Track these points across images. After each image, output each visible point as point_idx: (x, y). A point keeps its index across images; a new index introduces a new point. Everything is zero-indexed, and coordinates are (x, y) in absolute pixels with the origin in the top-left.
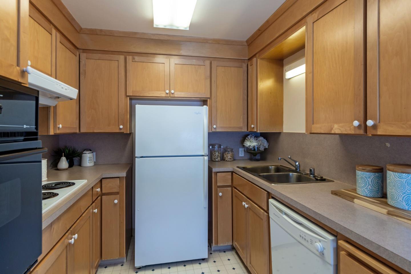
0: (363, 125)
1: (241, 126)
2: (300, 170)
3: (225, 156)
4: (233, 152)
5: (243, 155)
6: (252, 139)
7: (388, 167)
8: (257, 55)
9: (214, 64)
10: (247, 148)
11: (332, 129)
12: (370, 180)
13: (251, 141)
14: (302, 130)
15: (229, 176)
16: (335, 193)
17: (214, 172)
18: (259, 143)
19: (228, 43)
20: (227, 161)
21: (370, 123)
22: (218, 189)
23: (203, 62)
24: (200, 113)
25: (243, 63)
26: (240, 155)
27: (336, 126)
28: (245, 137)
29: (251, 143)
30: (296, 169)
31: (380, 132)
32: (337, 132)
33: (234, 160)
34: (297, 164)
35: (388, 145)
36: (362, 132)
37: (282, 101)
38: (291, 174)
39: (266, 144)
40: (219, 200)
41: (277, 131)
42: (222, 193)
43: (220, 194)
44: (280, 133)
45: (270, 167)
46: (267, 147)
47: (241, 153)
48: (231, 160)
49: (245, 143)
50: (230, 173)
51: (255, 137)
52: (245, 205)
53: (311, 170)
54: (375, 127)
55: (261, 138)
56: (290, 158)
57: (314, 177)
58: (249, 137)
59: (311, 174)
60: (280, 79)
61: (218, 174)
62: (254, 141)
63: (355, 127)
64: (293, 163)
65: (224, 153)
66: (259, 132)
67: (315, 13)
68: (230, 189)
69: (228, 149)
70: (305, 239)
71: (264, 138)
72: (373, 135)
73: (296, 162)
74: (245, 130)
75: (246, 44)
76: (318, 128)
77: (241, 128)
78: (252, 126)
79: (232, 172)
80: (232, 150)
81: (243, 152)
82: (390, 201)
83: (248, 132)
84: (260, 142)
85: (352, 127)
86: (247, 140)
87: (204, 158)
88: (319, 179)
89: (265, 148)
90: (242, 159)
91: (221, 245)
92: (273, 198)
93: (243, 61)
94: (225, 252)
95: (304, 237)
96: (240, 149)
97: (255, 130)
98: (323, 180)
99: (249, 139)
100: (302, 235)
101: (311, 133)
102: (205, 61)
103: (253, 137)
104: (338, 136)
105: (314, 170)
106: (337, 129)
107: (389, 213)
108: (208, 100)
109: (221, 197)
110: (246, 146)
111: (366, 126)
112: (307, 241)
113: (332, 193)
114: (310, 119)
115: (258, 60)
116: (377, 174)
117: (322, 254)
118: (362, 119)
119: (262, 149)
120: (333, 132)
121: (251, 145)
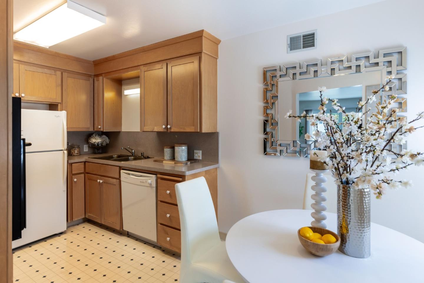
0: (166, 127)
1: (89, 127)
2: (135, 155)
3: (72, 152)
4: (79, 148)
5: (87, 150)
6: (97, 137)
7: (176, 145)
8: (103, 75)
9: (65, 75)
10: (92, 144)
11: (154, 129)
12: (169, 152)
13: (96, 138)
14: (138, 130)
15: (82, 165)
16: (155, 161)
17: (70, 163)
18: (102, 140)
19: (78, 60)
20: (74, 155)
21: (169, 126)
22: (73, 176)
23: (55, 72)
24: (60, 117)
25: (90, 78)
26: (85, 151)
27: (156, 128)
28: (90, 135)
29: (96, 140)
30: (133, 155)
31: (172, 130)
32: (156, 131)
33: (80, 155)
34: (133, 151)
35: (176, 136)
36: (166, 130)
37: (121, 109)
38: (130, 158)
39: (107, 140)
40: (74, 185)
41: (118, 131)
42: (76, 179)
43: (75, 180)
44: (120, 132)
45: (114, 156)
46: (108, 143)
47: (86, 149)
48: (78, 155)
49: (91, 140)
50: (83, 163)
51: (98, 135)
52: (99, 182)
53: (142, 153)
54: (170, 128)
55: (104, 136)
56: (129, 148)
57: (144, 157)
58: (94, 135)
59: (142, 156)
60: (120, 94)
61: (73, 164)
62: (99, 138)
63: (163, 128)
64: (131, 151)
65: (71, 149)
66: (105, 131)
67: (146, 67)
68: (83, 175)
69: (75, 145)
70: (143, 182)
71: (106, 136)
72: (170, 132)
73: (132, 150)
74: (91, 129)
75: (92, 63)
76: (146, 129)
77: (88, 128)
78: (99, 127)
79: (85, 162)
80: (79, 147)
81: (87, 148)
82: (176, 159)
83: (94, 131)
84: (104, 139)
85: (162, 128)
86: (92, 137)
87: (64, 152)
88: (147, 157)
89: (107, 143)
90: (86, 154)
91: (76, 219)
92: (123, 169)
93: (90, 76)
94: (78, 225)
95: (142, 181)
96: (85, 146)
97: (102, 130)
98: (148, 158)
99: (94, 137)
100: (141, 181)
101: (143, 131)
102: (56, 71)
103: (97, 135)
104: (156, 132)
105: (144, 153)
106: (156, 129)
107: (175, 163)
108: (59, 105)
109: (75, 182)
110: (92, 142)
111: (167, 128)
112: (144, 183)
113: (154, 161)
114: (143, 123)
115: (104, 79)
116: (172, 149)
117: (151, 184)
118: (166, 125)
119: (104, 144)
120: (154, 131)
121: (96, 142)
